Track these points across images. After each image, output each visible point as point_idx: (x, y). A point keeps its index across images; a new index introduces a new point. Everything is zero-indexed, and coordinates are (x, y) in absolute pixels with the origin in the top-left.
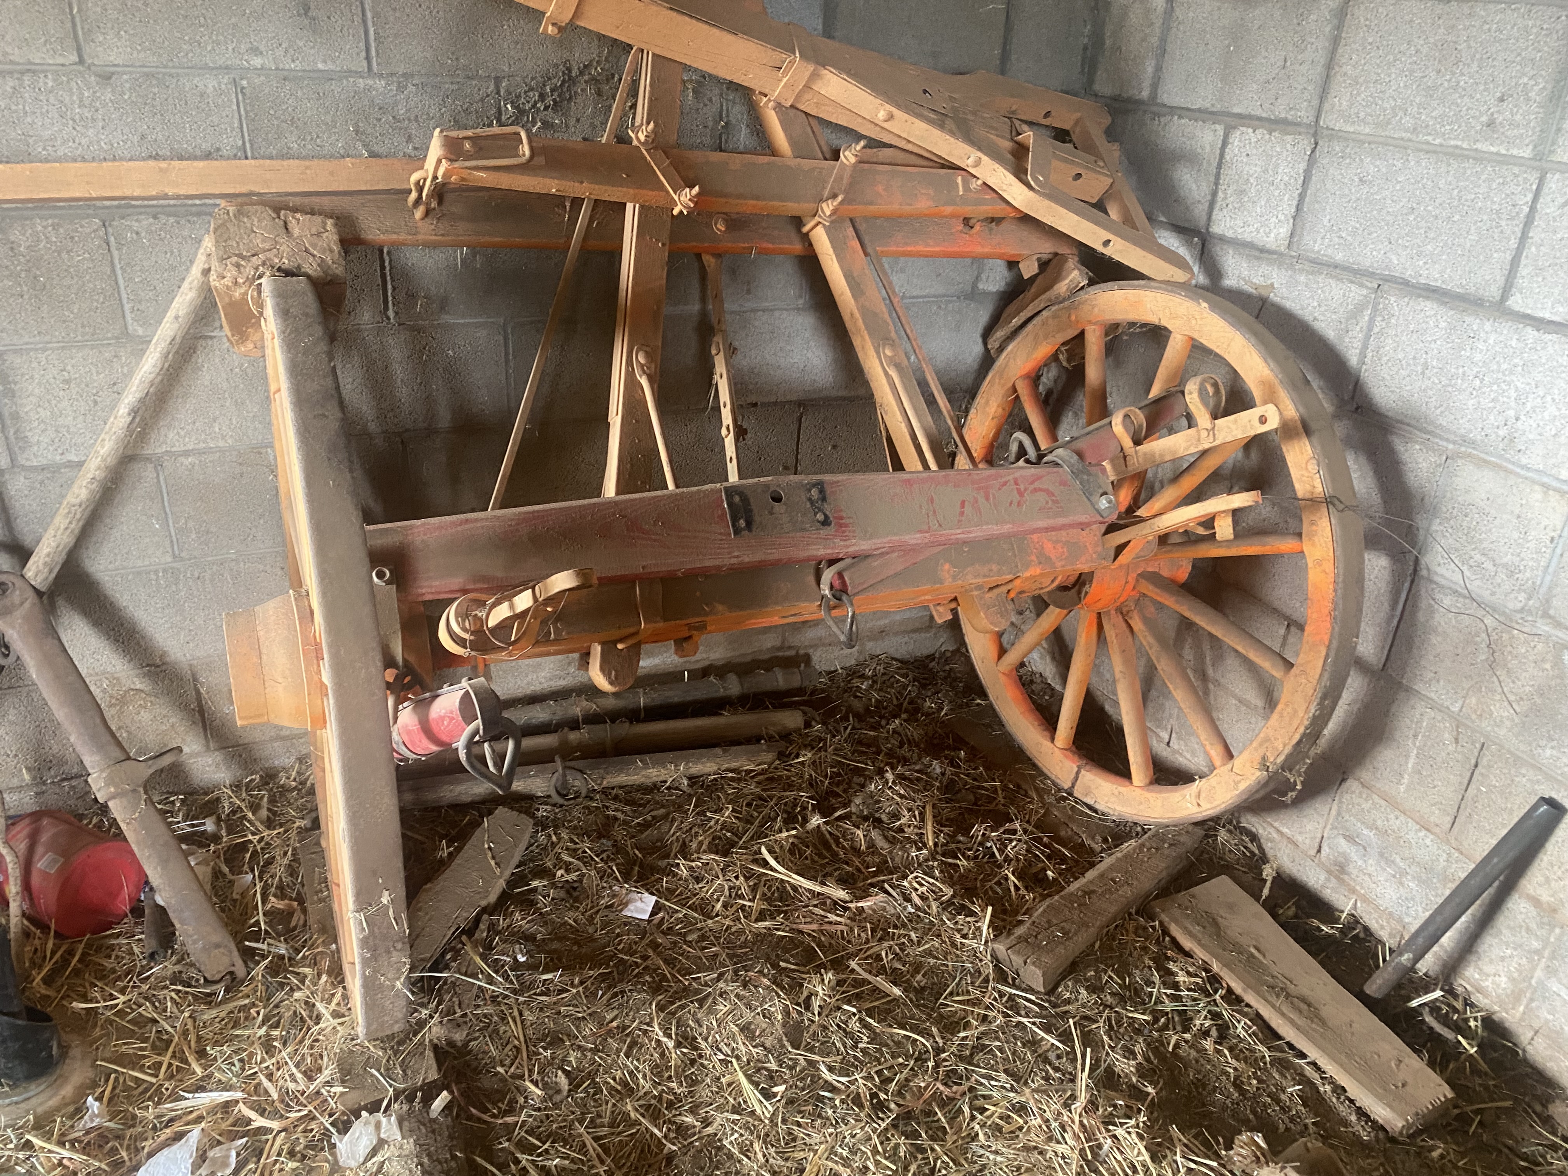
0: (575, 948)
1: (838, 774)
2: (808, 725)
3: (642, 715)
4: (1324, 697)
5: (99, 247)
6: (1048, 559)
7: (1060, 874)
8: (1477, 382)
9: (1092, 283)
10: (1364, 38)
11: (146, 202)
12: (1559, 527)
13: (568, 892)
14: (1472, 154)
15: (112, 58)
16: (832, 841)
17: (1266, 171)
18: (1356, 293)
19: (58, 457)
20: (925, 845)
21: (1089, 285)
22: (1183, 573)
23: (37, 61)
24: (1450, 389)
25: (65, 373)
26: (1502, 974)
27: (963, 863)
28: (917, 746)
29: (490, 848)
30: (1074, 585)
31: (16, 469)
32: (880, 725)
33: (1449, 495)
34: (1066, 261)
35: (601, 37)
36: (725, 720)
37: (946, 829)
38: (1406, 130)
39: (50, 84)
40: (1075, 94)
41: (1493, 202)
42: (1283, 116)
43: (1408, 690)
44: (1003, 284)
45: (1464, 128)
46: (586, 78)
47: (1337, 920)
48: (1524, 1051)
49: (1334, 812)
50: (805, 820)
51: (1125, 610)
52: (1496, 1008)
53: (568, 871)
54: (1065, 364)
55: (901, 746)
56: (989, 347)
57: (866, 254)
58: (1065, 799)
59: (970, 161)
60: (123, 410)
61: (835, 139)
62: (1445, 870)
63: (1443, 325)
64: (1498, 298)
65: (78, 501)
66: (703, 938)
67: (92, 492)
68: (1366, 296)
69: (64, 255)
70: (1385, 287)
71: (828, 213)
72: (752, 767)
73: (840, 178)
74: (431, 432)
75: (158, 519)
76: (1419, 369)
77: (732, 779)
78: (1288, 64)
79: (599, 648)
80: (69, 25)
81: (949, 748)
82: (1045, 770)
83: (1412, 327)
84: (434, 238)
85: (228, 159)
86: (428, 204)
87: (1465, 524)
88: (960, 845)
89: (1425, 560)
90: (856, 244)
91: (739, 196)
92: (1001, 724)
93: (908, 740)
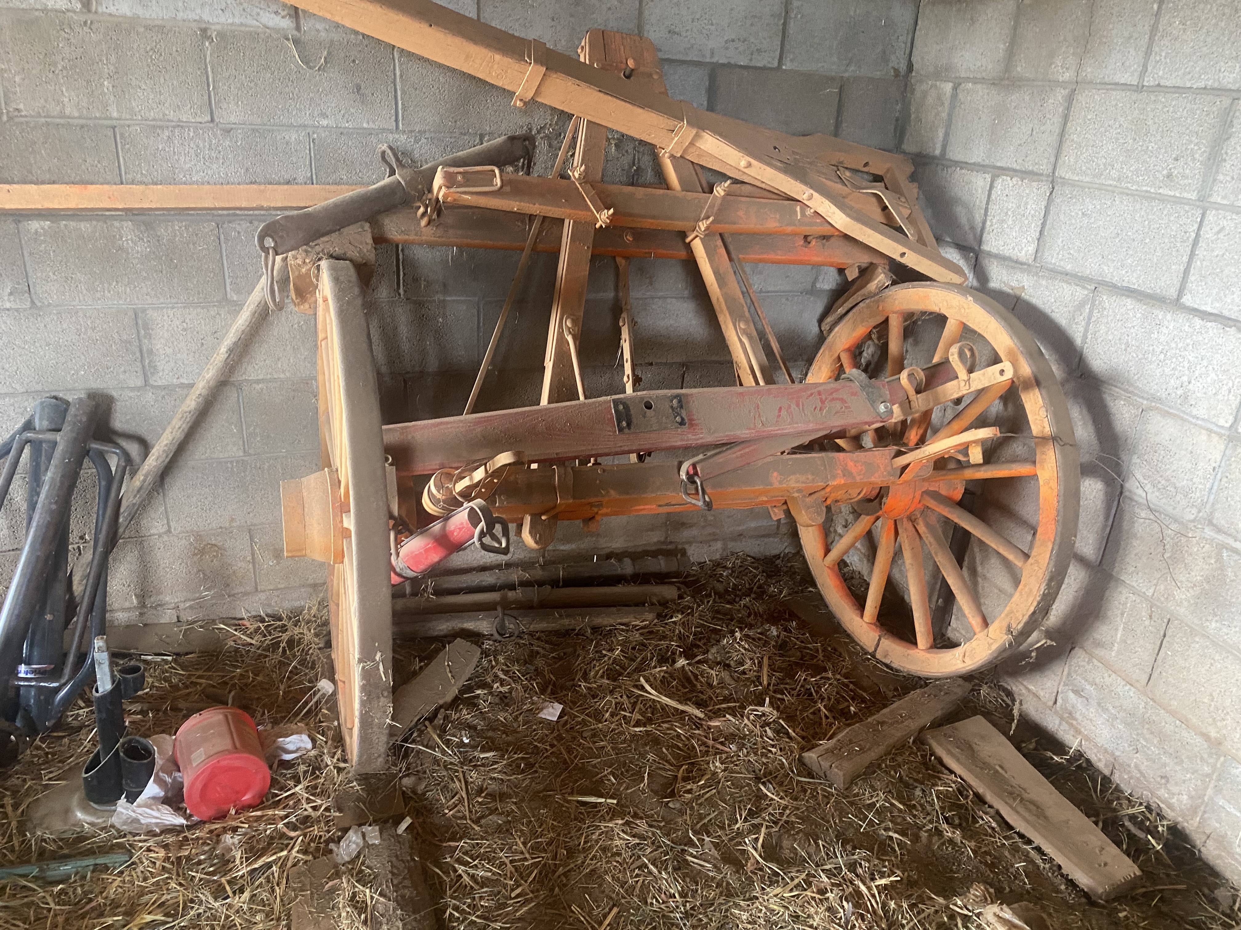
0: (504, 736)
1: (701, 633)
2: (681, 597)
3: (561, 584)
4: (1051, 580)
5: (214, 241)
6: (850, 474)
7: (860, 710)
8: (1162, 356)
9: (894, 283)
10: (1085, 116)
11: (246, 212)
12: (1218, 460)
13: (501, 699)
14: (1158, 196)
15: (233, 119)
16: (692, 678)
17: (1019, 207)
18: (1080, 293)
19: (175, 380)
20: (761, 684)
21: (892, 285)
22: (958, 494)
23: (184, 120)
24: (1143, 361)
25: (185, 324)
26: (1184, 793)
27: (787, 698)
28: (761, 616)
29: (448, 665)
30: (875, 498)
31: (148, 388)
32: (734, 601)
33: (1144, 437)
34: (877, 268)
35: (553, 109)
36: (619, 589)
37: (777, 674)
38: (1114, 180)
39: (192, 134)
40: (889, 151)
41: (1172, 230)
42: (1030, 168)
43: (1118, 580)
44: (835, 284)
45: (1152, 178)
46: (542, 135)
47: (1066, 753)
48: (1199, 851)
49: (1065, 673)
50: (674, 662)
51: (913, 518)
52: (1180, 819)
53: (502, 685)
54: (876, 341)
55: (749, 615)
56: (823, 329)
57: (731, 259)
58: (869, 659)
59: (805, 196)
60: (223, 350)
61: (712, 179)
62: (1144, 714)
63: (1139, 315)
64: (1175, 297)
65: (189, 409)
66: (594, 736)
67: (198, 403)
68: (1087, 295)
69: (191, 246)
70: (1100, 289)
71: (703, 229)
72: (637, 623)
73: (712, 206)
74: (422, 374)
75: (236, 426)
76: (1123, 347)
77: (623, 630)
78: (1034, 133)
79: (529, 518)
80: (206, 97)
81: (785, 620)
82: (856, 639)
83: (1118, 317)
84: (432, 239)
85: (301, 184)
86: (430, 216)
87: (1155, 458)
88: (787, 686)
89: (1127, 485)
90: (723, 251)
91: (645, 217)
92: (826, 606)
93: (755, 613)
